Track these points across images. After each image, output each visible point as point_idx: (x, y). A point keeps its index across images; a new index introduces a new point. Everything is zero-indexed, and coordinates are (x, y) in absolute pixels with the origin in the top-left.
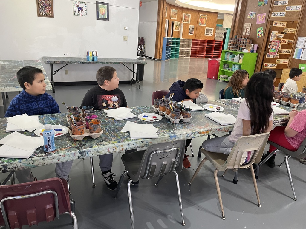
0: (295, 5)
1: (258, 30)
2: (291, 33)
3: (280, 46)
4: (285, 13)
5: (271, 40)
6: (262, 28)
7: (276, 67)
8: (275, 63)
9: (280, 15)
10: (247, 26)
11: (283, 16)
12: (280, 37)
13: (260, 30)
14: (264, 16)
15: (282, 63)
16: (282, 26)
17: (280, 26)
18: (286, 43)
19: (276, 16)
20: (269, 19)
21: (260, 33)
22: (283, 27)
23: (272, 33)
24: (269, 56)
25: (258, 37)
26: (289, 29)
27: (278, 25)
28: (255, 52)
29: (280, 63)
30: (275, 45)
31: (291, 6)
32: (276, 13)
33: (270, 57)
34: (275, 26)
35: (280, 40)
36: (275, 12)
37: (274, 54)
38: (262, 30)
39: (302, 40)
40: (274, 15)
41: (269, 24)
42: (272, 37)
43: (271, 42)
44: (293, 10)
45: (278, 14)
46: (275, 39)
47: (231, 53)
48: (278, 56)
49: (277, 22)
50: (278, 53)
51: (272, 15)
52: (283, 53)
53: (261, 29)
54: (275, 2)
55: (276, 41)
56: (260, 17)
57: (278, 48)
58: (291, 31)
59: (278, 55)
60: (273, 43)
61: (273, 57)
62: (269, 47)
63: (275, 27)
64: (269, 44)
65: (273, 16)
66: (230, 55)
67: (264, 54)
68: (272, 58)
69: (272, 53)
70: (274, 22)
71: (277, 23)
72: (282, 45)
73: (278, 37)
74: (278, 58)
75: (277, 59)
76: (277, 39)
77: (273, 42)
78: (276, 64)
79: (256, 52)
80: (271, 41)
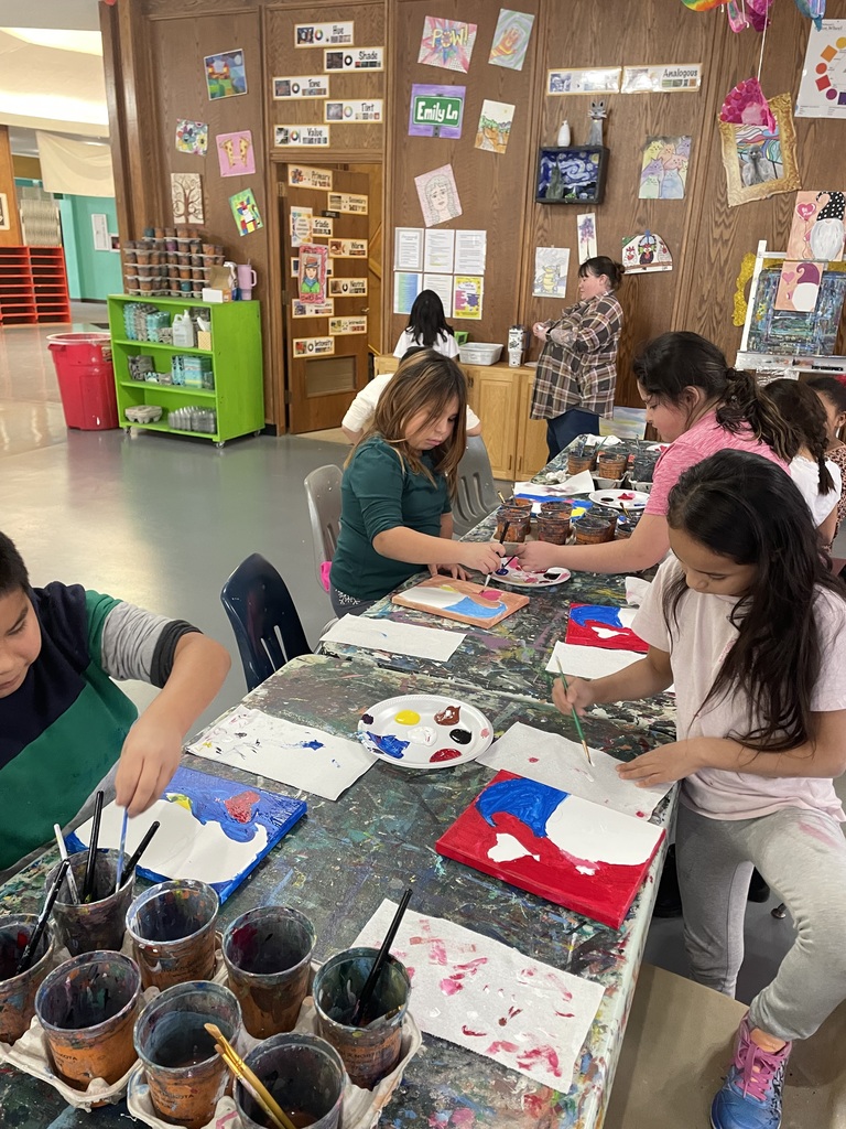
0: (359, 98)
1: (236, 203)
2: (352, 212)
3: (330, 265)
4: (325, 131)
5: (294, 244)
6: (248, 193)
7: (332, 352)
8: (328, 335)
9: (311, 141)
10: (184, 187)
11: (322, 145)
12: (320, 231)
13: (242, 203)
14: (243, 144)
15: (349, 332)
16: (318, 187)
17: (314, 187)
18: (346, 255)
19: (292, 144)
20: (271, 155)
21: (248, 216)
22: (322, 188)
23: (291, 217)
24: (302, 310)
25: (242, 234)
26: (345, 197)
27: (306, 184)
28: (247, 296)
29: (344, 332)
30: (312, 264)
31: (346, 103)
32: (291, 129)
33: (305, 313)
34: (296, 185)
35: (324, 241)
36: (285, 127)
37: (317, 299)
38: (252, 202)
39: (409, 238)
40: (285, 141)
41: (274, 177)
42: (297, 232)
43: (296, 252)
44: (352, 120)
45: (301, 135)
46: (309, 240)
47: (151, 309)
48: (332, 307)
49: (300, 168)
50: (327, 296)
51: (279, 138)
52: (344, 294)
53: (248, 200)
54: (278, 84)
55: (314, 246)
56: (229, 145)
57: (326, 276)
58: (352, 204)
59: (331, 301)
60: (304, 257)
61: (317, 312)
62: (294, 274)
63: (297, 188)
64: (293, 259)
65: (283, 141)
66: (149, 317)
67: (282, 302)
68: (313, 315)
69: (311, 298)
70: (291, 169)
71: (300, 174)
72: (336, 261)
73: (315, 231)
74: (332, 314)
75: (331, 320)
76: (316, 240)
77: (304, 251)
78: (332, 339)
79: (253, 298)
80: (297, 249)
